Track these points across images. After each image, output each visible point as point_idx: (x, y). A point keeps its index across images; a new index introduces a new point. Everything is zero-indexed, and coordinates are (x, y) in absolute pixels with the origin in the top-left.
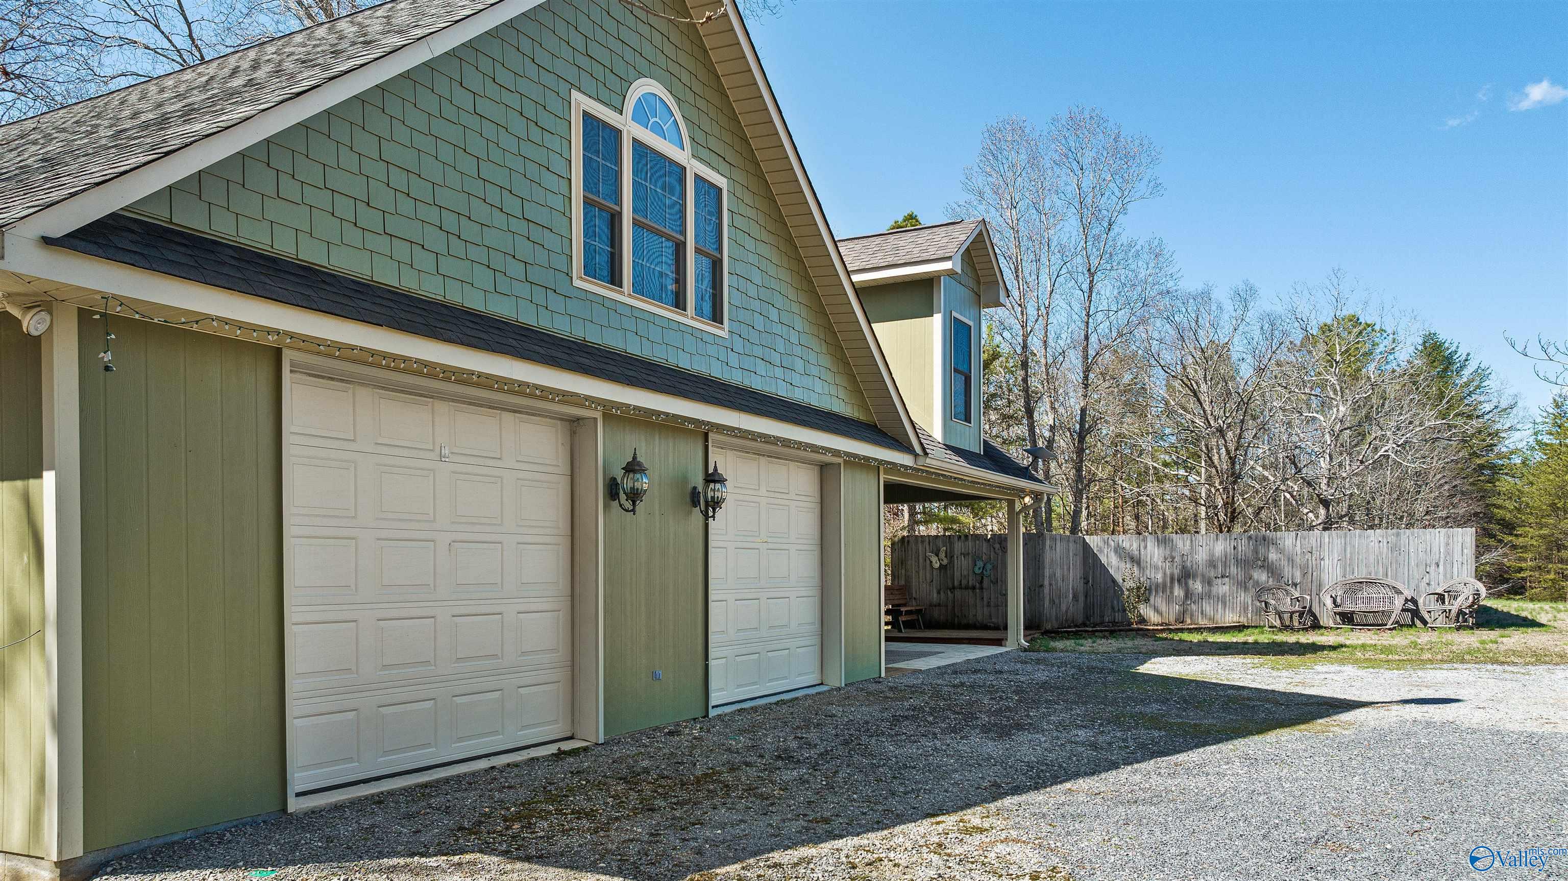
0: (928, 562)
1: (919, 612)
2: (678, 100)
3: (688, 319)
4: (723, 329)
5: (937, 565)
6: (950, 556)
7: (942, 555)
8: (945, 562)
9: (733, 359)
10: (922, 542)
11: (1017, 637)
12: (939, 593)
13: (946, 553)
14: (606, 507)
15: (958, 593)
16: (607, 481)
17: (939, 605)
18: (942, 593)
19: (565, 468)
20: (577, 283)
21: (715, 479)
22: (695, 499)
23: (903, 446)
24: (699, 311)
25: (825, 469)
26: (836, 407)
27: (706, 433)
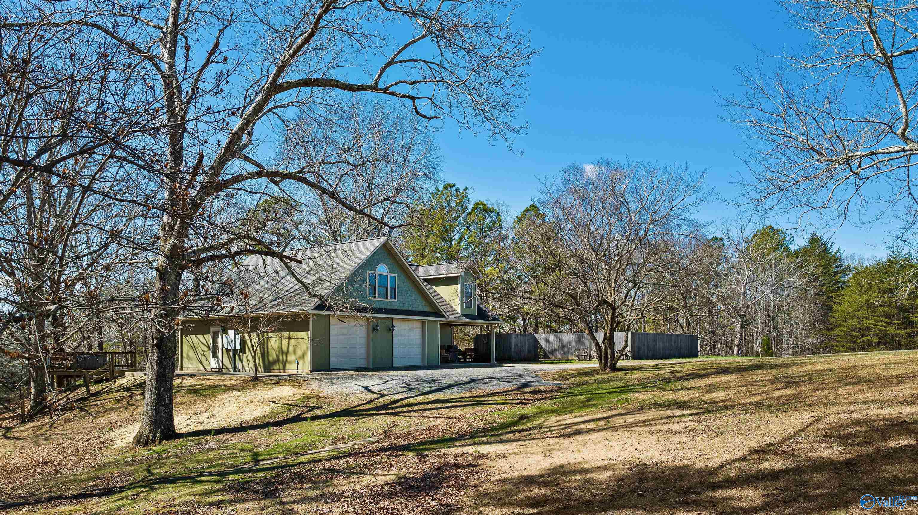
2: (387, 265)
3: (389, 300)
4: (397, 300)
9: (399, 305)
11: (493, 361)
14: (373, 332)
16: (373, 328)
19: (367, 326)
20: (368, 298)
21: (393, 326)
22: (390, 330)
23: (443, 316)
24: (391, 298)
25: (423, 322)
26: (425, 310)
27: (392, 318)
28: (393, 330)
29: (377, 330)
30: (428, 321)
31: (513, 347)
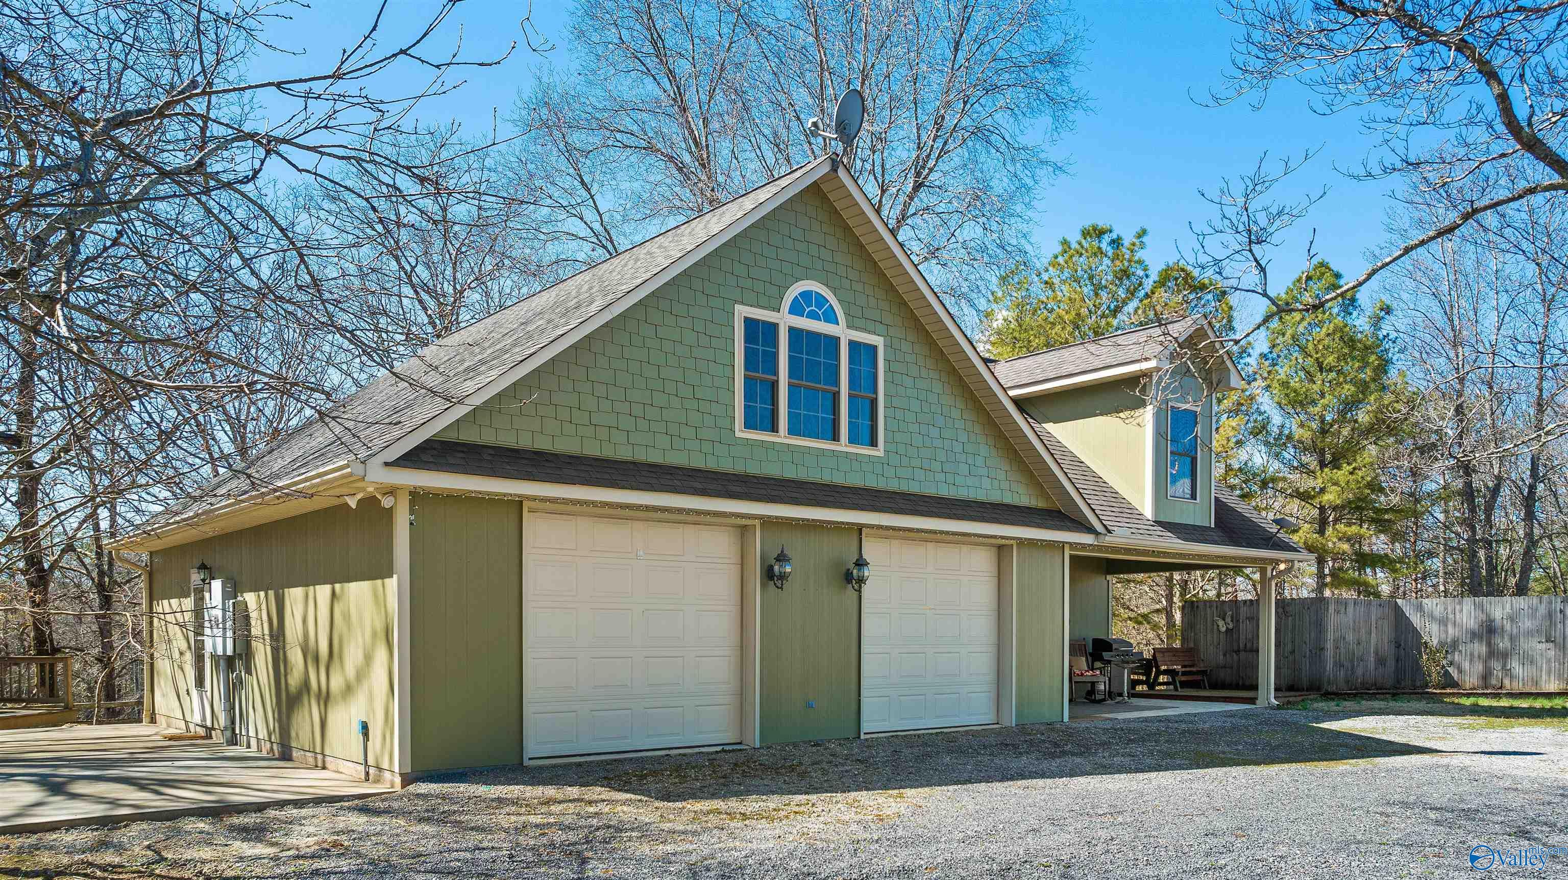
0: (1215, 627)
1: (1203, 673)
2: (834, 291)
3: (843, 446)
4: (879, 450)
5: (1224, 629)
6: (1236, 619)
7: (1228, 620)
8: (1231, 626)
9: (890, 472)
10: (1210, 607)
11: (1268, 695)
12: (1225, 655)
13: (1232, 617)
14: (763, 585)
15: (1243, 655)
16: (766, 567)
17: (1225, 667)
18: (1228, 656)
19: (736, 559)
20: (738, 434)
21: (861, 563)
22: (848, 577)
23: (1085, 527)
24: (853, 440)
25: (1002, 550)
26: (1008, 499)
27: (859, 529)
28: (861, 581)
29: (783, 577)
30: (1021, 542)
31: (1329, 645)
